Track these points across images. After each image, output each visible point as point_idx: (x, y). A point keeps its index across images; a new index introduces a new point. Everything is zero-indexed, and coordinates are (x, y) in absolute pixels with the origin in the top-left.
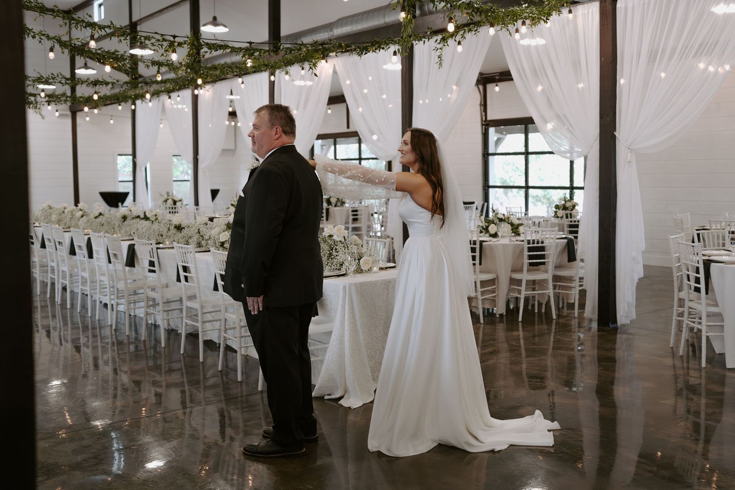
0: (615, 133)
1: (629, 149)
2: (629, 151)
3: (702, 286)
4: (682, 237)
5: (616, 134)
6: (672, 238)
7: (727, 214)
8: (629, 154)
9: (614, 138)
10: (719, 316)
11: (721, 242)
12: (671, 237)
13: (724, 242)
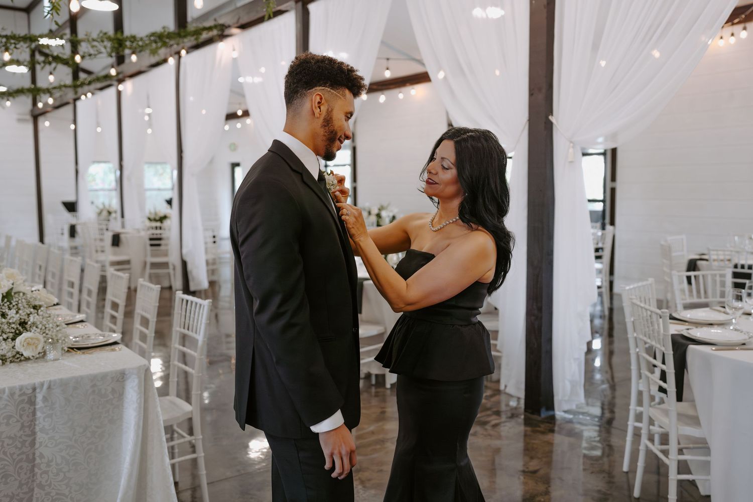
0: (550, 117)
1: (571, 142)
2: (572, 145)
3: (671, 386)
4: (651, 285)
5: (552, 119)
6: (630, 289)
7: (736, 238)
8: (571, 150)
9: (549, 126)
10: (703, 446)
11: (718, 289)
12: (628, 288)
13: (723, 289)
